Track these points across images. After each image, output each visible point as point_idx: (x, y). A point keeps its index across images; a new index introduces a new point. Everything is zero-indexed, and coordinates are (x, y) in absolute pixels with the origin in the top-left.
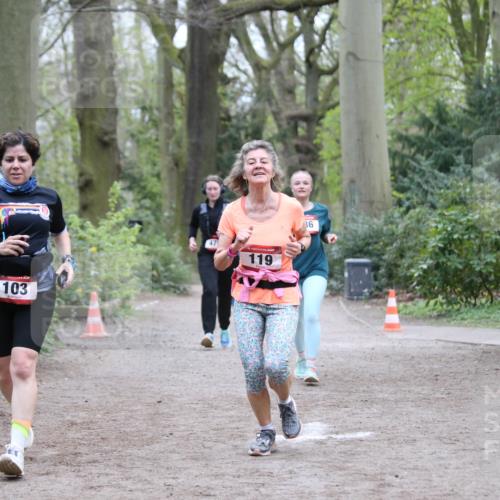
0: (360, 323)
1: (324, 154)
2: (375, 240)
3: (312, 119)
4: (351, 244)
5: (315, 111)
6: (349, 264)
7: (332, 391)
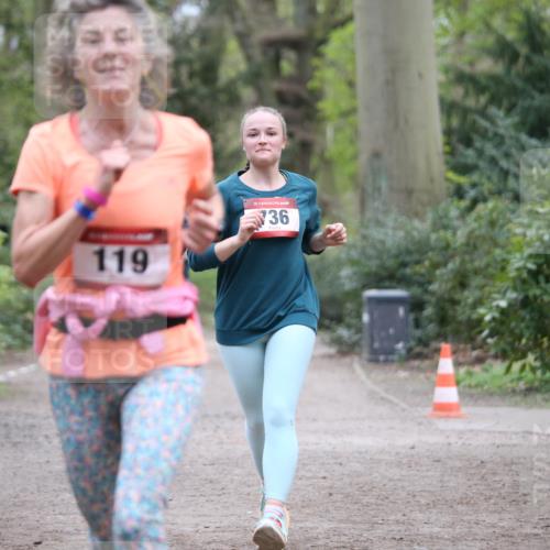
0: (390, 402)
1: (327, 106)
2: (416, 257)
3: (306, 46)
4: (373, 265)
5: (311, 31)
6: (371, 300)
7: (341, 521)
